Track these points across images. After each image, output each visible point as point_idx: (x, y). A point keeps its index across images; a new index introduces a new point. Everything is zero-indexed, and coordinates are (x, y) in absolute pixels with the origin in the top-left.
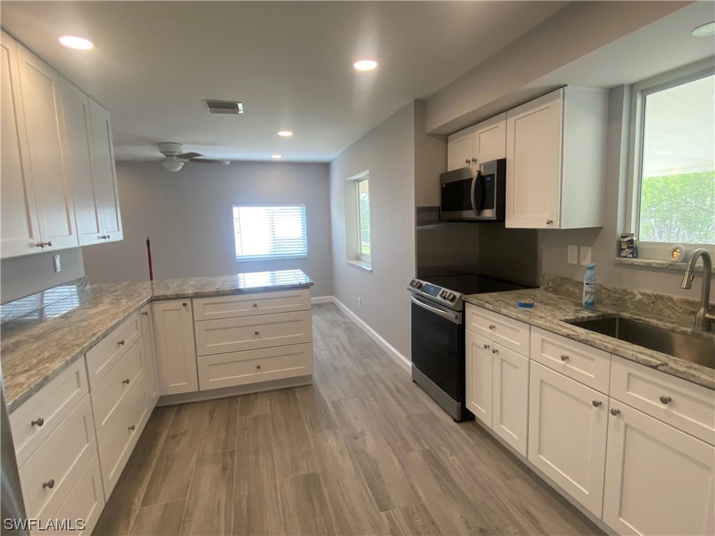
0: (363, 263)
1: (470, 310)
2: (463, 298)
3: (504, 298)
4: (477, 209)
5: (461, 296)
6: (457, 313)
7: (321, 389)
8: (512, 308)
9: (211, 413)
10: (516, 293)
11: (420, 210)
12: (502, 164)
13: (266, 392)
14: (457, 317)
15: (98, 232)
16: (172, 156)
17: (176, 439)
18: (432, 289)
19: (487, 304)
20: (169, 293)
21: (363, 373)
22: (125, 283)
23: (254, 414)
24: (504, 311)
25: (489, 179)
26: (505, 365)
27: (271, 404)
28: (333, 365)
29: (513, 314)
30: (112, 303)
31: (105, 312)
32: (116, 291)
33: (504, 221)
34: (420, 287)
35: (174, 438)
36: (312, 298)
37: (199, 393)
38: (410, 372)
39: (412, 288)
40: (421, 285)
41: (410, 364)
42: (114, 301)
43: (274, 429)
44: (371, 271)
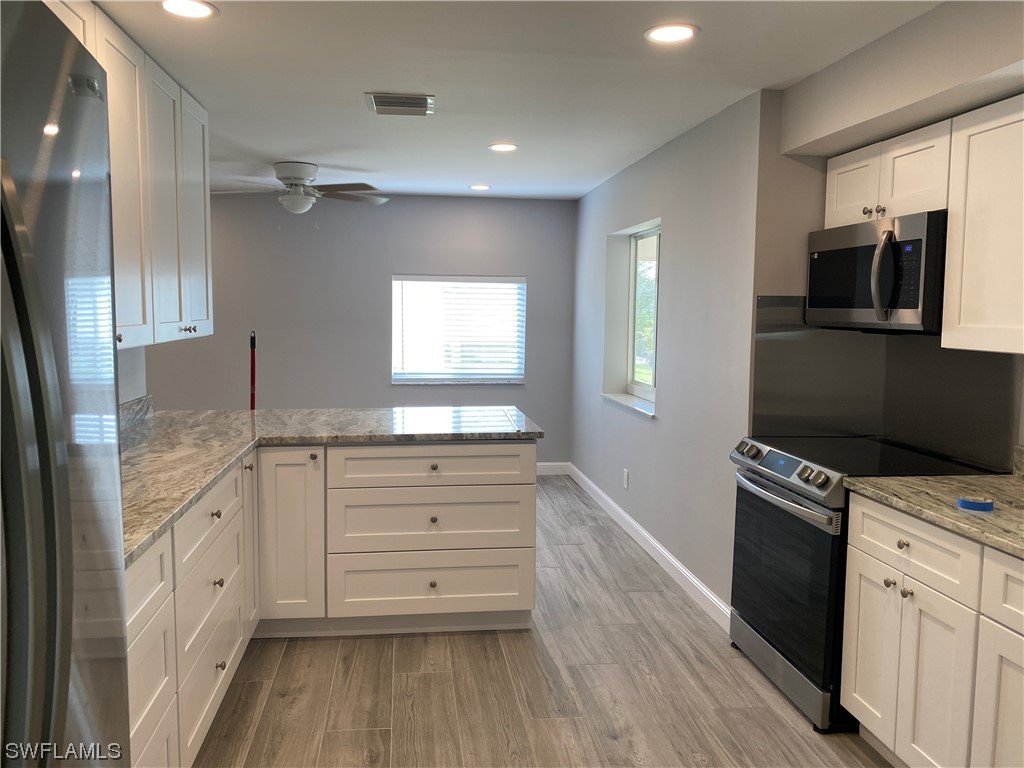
0: (636, 400)
1: (858, 509)
2: (845, 484)
3: (932, 488)
4: (882, 306)
5: (841, 480)
6: (831, 513)
7: (548, 639)
8: (946, 510)
9: (346, 659)
10: (959, 481)
11: (763, 303)
12: (938, 222)
13: (444, 634)
14: (830, 521)
15: (181, 320)
16: (296, 185)
17: (286, 698)
18: (782, 462)
19: (895, 499)
20: (289, 433)
21: (629, 620)
22: (210, 412)
23: (422, 671)
24: (929, 513)
25: (909, 248)
26: (927, 623)
27: (453, 657)
28: (570, 597)
29: (948, 522)
30: (196, 445)
31: (189, 459)
32: (198, 425)
33: (938, 333)
34: (757, 455)
35: (283, 696)
36: (538, 464)
37: (326, 621)
38: (727, 627)
39: (739, 457)
40: (759, 451)
41: (727, 610)
42: (199, 442)
43: (459, 701)
44: (653, 417)
